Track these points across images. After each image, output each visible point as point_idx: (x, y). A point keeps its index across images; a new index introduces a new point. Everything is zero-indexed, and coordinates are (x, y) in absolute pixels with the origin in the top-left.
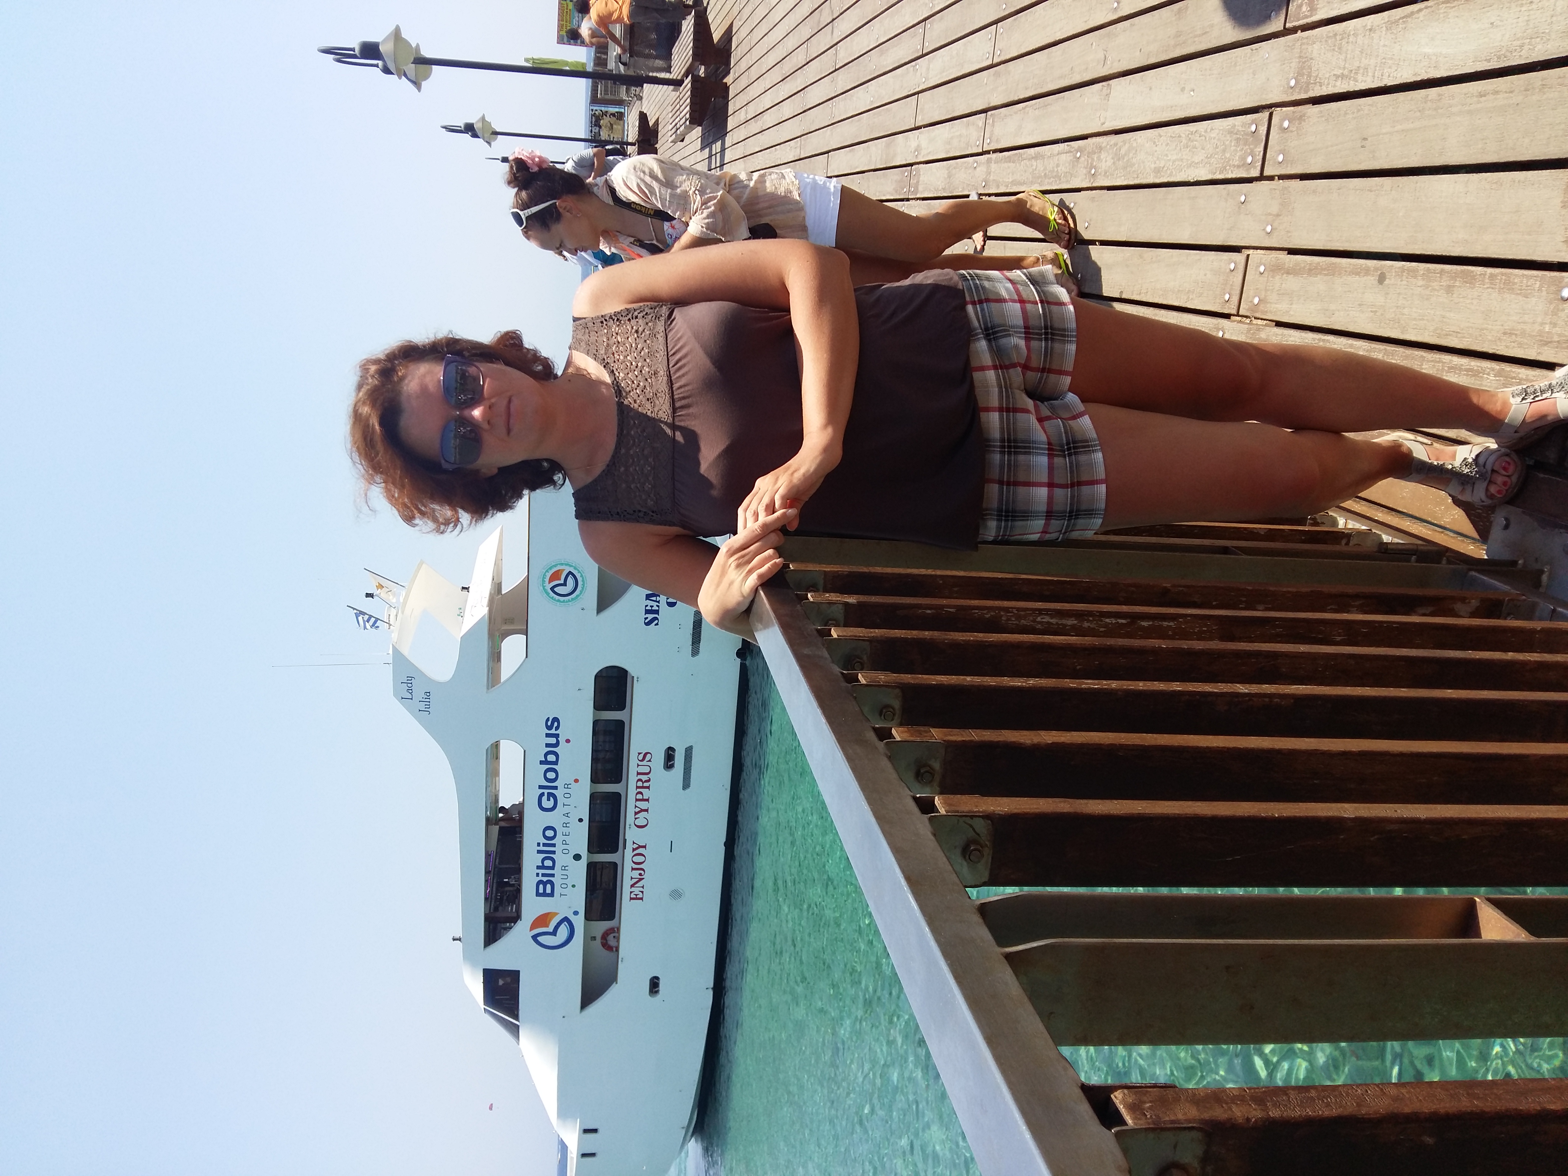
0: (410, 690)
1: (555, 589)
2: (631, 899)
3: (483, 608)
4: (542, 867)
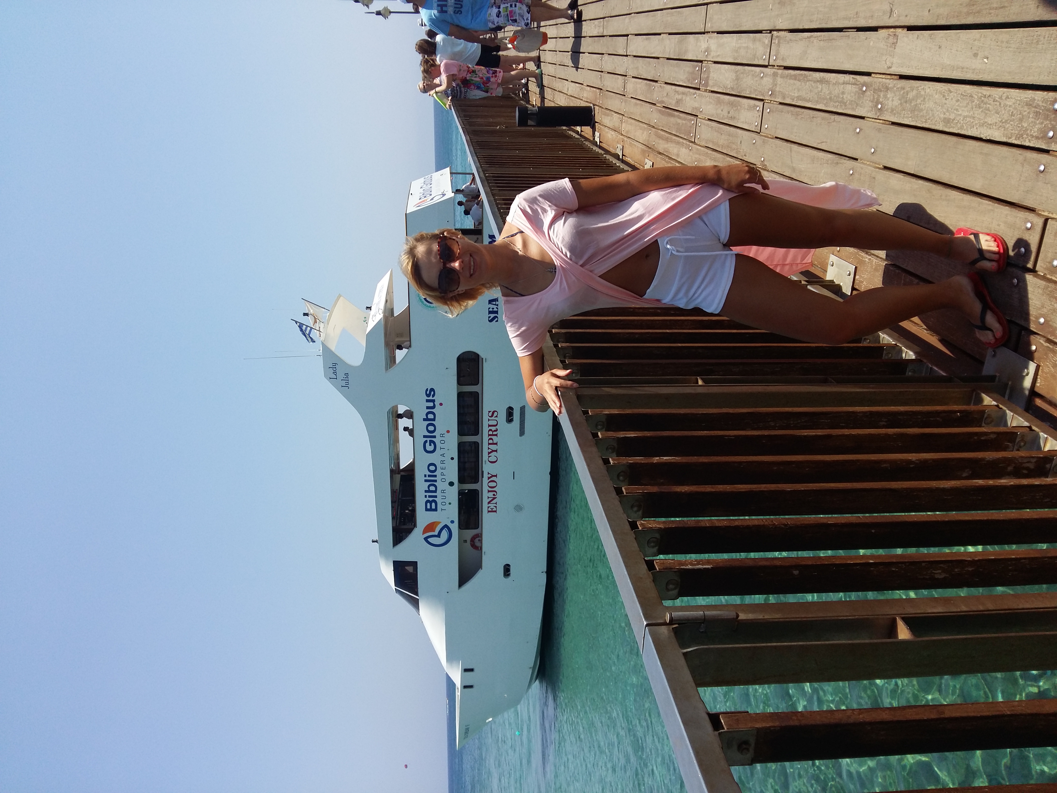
0: (335, 373)
2: (489, 512)
3: (380, 316)
4: (428, 491)
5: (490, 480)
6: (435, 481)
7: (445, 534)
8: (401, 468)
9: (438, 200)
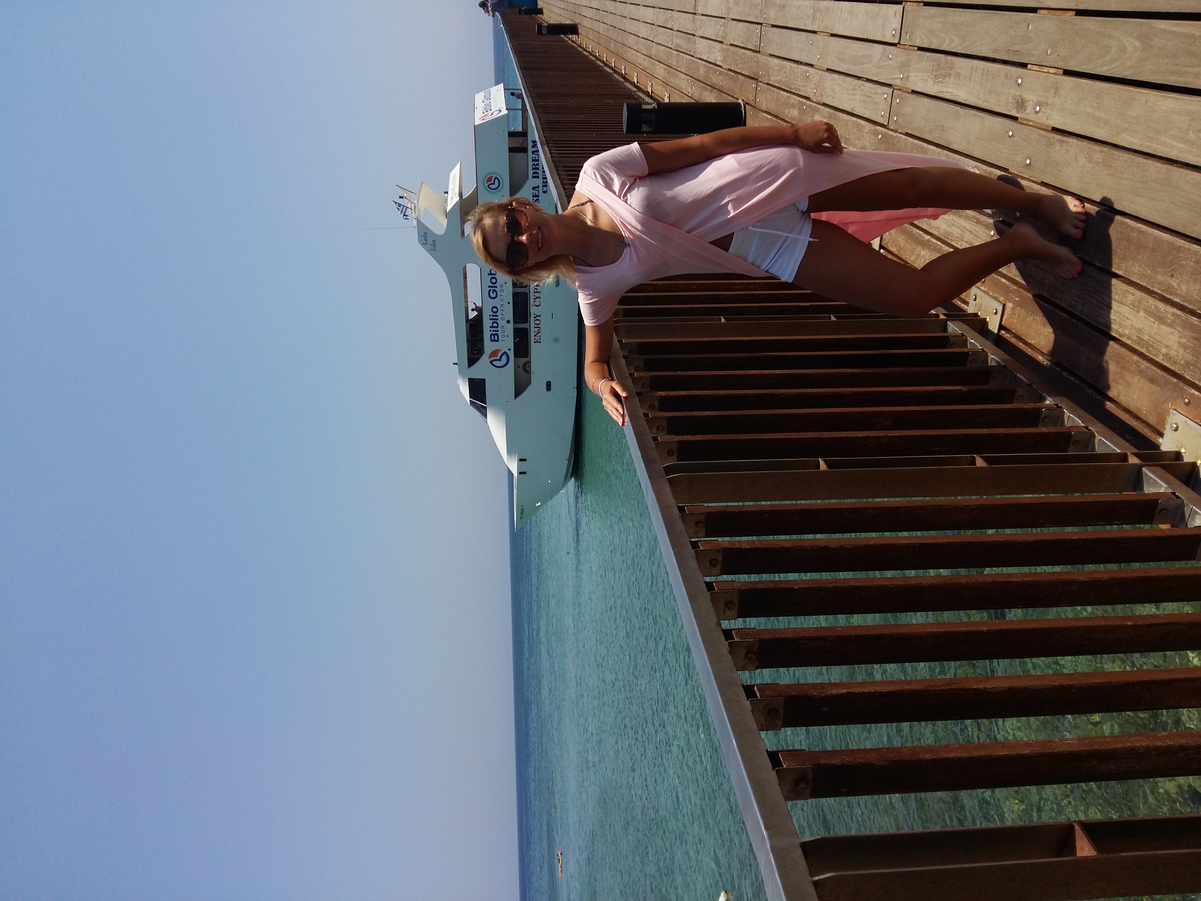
1: (490, 187)
2: (535, 342)
3: (457, 199)
4: (492, 327)
5: (536, 319)
6: (497, 319)
7: (504, 358)
8: (470, 318)
9: (496, 115)
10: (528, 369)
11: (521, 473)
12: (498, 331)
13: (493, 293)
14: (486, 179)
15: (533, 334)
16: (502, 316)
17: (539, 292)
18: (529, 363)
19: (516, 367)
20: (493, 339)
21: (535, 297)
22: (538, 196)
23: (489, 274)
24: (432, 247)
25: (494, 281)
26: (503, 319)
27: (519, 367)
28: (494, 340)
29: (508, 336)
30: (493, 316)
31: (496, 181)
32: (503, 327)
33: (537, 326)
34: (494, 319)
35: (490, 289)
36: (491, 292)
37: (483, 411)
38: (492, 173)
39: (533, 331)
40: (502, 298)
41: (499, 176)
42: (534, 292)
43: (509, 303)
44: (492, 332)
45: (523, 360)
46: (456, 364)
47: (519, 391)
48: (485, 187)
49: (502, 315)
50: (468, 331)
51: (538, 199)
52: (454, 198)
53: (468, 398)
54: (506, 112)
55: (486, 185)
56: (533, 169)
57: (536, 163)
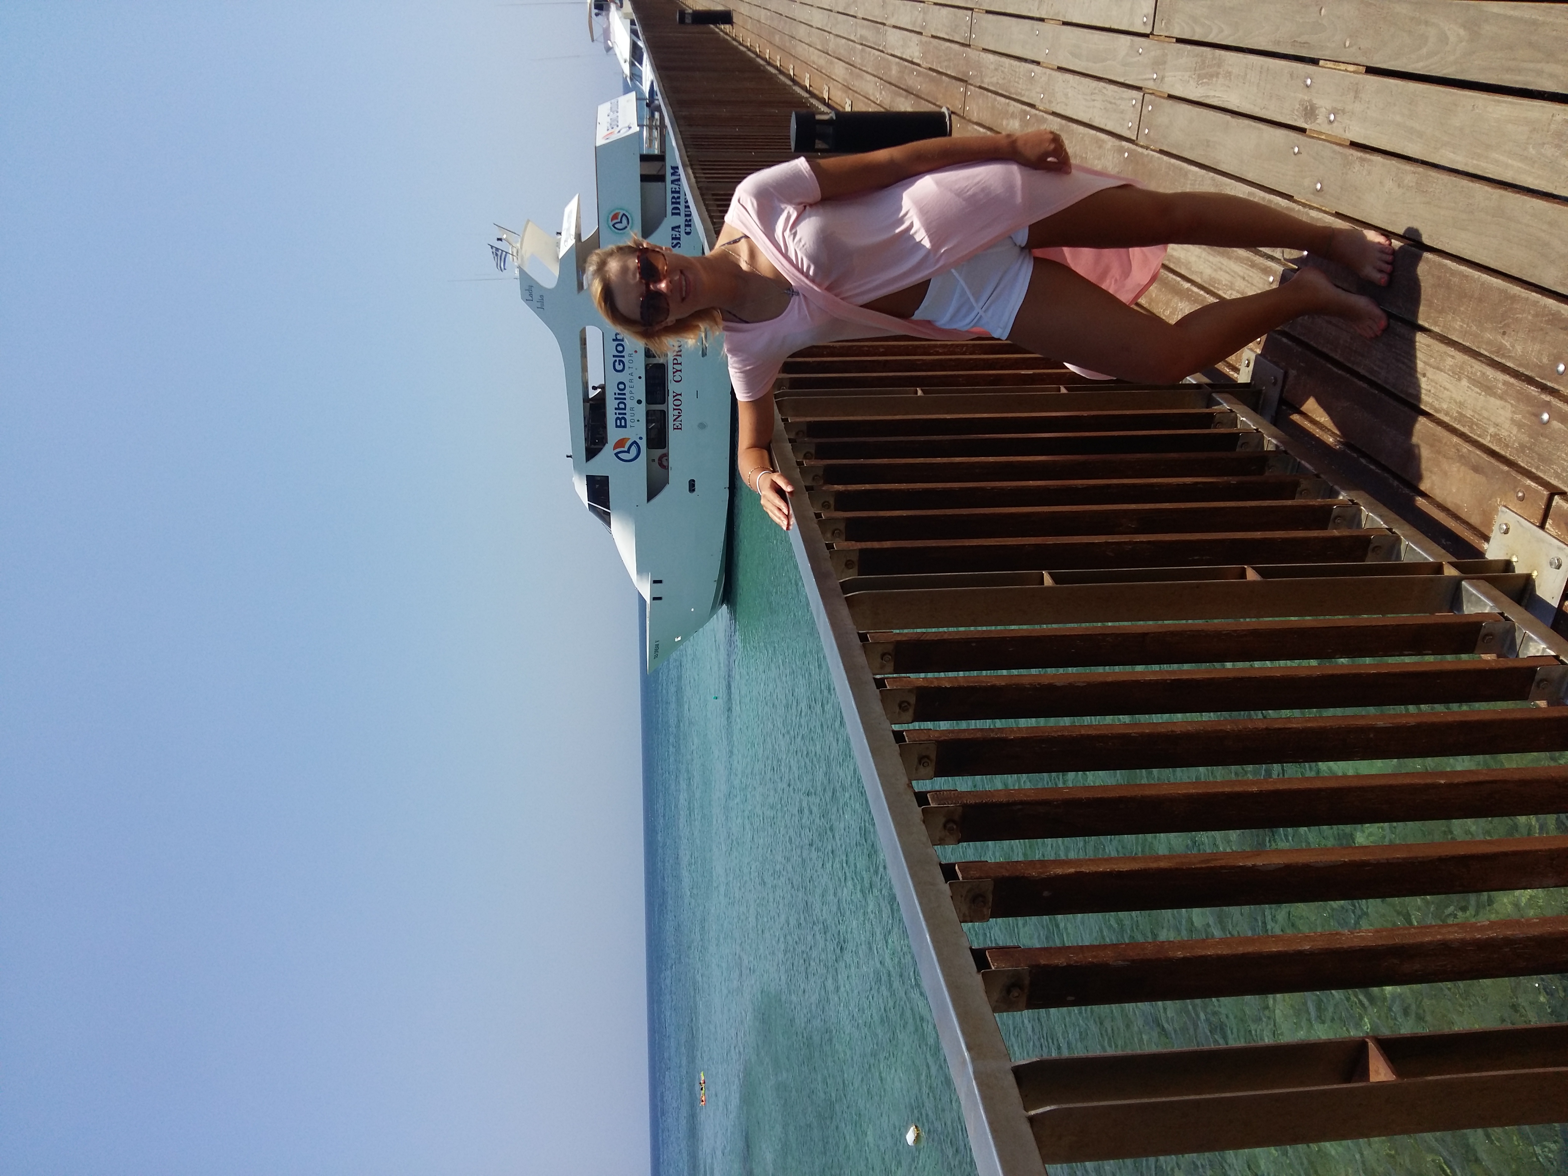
0: (531, 295)
1: (616, 226)
2: (674, 429)
3: (572, 242)
4: (618, 409)
5: (675, 398)
6: (625, 399)
7: (634, 450)
8: (590, 397)
9: (625, 133)
10: (665, 463)
11: (655, 599)
12: (625, 414)
13: (619, 364)
14: (611, 216)
15: (671, 419)
16: (632, 395)
17: (681, 364)
18: (666, 455)
19: (650, 461)
20: (619, 424)
21: (675, 370)
22: (679, 239)
23: (614, 340)
24: (539, 305)
25: (620, 348)
26: (632, 398)
27: (654, 460)
28: (621, 426)
29: (638, 421)
30: (619, 394)
31: (624, 219)
32: (632, 409)
33: (677, 408)
34: (621, 399)
35: (615, 359)
36: (617, 364)
37: (606, 518)
38: (618, 209)
39: (671, 414)
40: (630, 371)
41: (627, 211)
42: (674, 364)
43: (640, 378)
44: (618, 416)
45: (658, 452)
46: (570, 457)
47: (653, 491)
48: (609, 227)
49: (631, 392)
50: (588, 414)
51: (679, 243)
52: (569, 240)
53: (586, 502)
54: (638, 129)
55: (611, 224)
56: (673, 203)
57: (676, 195)
